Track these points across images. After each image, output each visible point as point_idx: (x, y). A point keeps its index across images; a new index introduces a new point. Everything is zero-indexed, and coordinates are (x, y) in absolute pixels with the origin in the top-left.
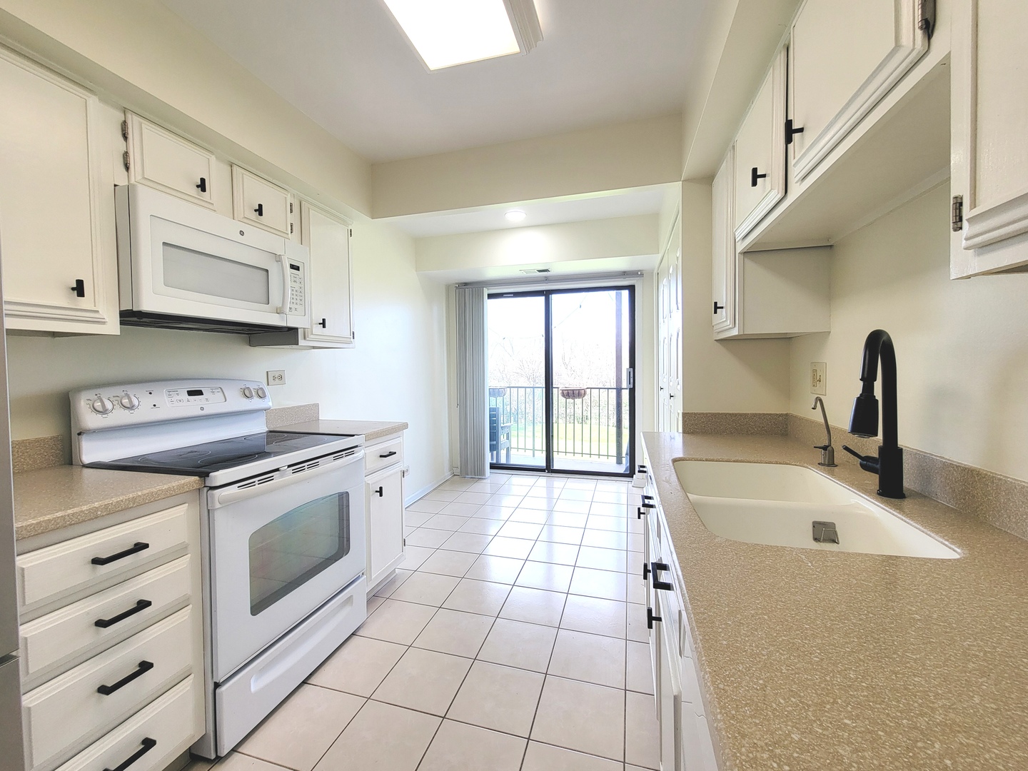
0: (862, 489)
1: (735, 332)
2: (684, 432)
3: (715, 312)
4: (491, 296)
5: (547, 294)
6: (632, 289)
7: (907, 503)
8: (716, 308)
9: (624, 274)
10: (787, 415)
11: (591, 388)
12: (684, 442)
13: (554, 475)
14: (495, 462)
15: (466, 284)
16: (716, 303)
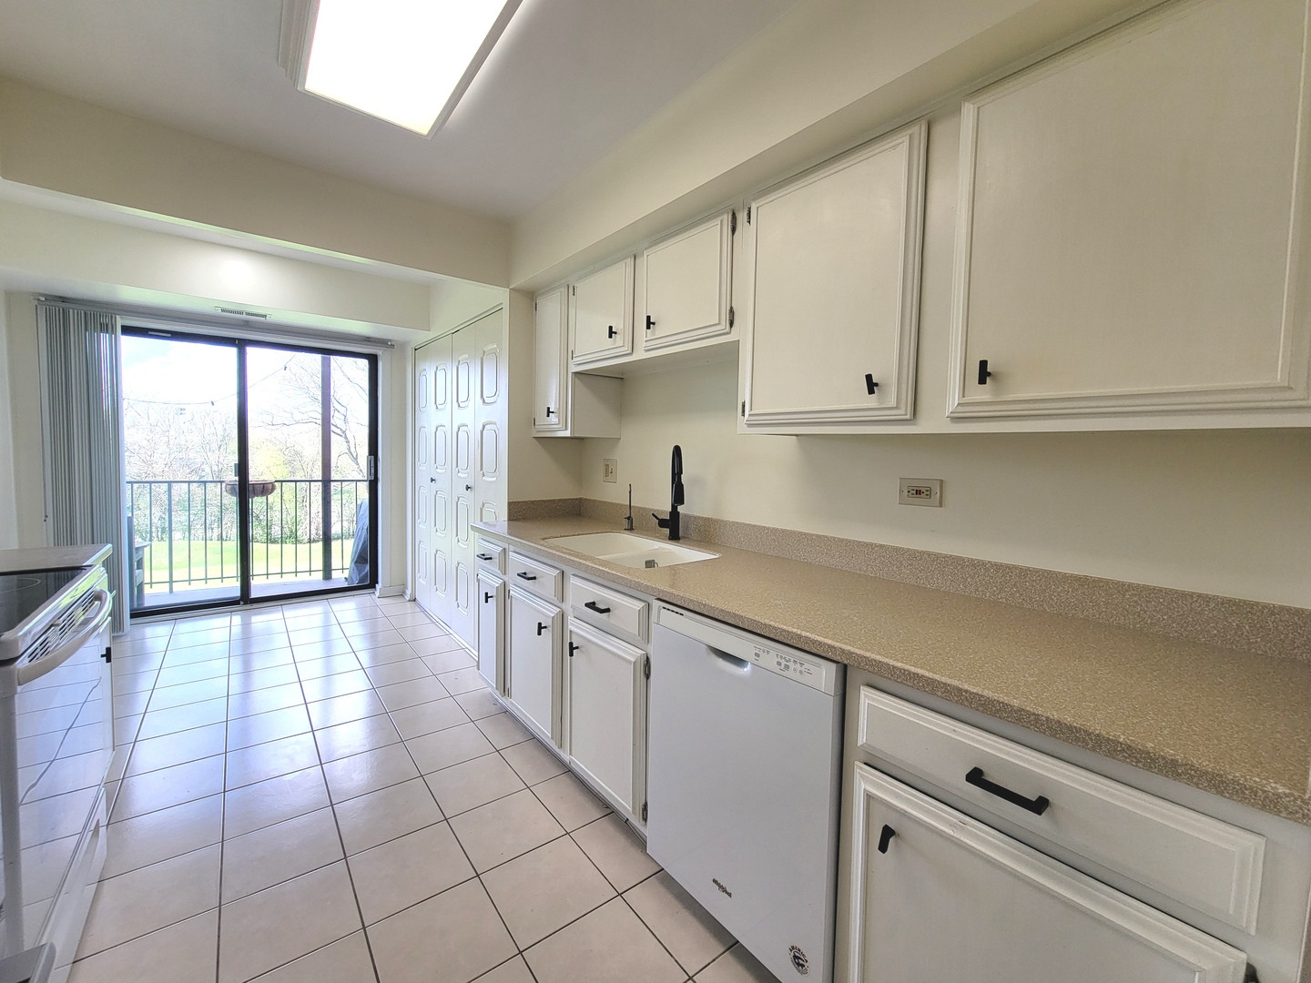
0: (659, 538)
1: (567, 434)
2: (509, 519)
3: (548, 416)
4: (128, 330)
5: (241, 344)
6: (373, 360)
7: (681, 541)
8: (549, 412)
9: (367, 340)
10: (580, 499)
11: (282, 481)
12: (509, 528)
13: (255, 606)
14: (135, 606)
15: (63, 299)
16: (549, 408)
